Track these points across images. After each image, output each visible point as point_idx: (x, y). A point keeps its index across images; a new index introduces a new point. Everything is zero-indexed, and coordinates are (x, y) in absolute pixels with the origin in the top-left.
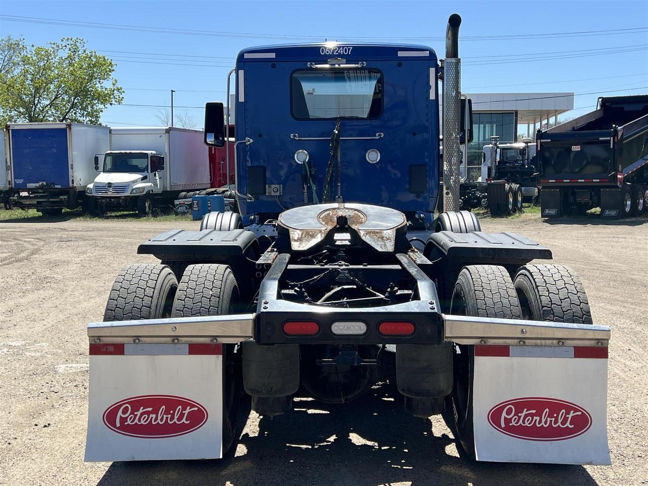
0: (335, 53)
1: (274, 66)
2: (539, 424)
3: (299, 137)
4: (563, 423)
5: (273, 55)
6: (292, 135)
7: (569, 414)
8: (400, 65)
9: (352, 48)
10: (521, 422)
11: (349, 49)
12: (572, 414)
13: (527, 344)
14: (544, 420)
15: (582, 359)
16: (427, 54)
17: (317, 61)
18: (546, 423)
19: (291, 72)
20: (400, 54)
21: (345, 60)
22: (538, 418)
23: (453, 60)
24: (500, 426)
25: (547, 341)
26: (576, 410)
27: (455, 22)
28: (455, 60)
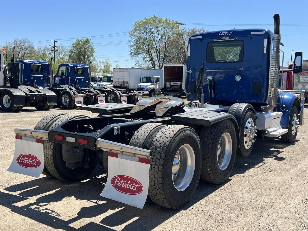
0: (225, 35)
1: (201, 41)
2: (126, 187)
3: (209, 70)
4: (134, 188)
5: (201, 37)
6: (206, 69)
7: (136, 185)
8: (251, 38)
9: (232, 32)
10: (121, 185)
11: (231, 33)
12: (137, 185)
13: (124, 154)
14: (128, 186)
15: (141, 163)
16: (264, 32)
17: (217, 38)
18: (128, 187)
19: (207, 44)
20: (252, 33)
21: (228, 37)
22: (126, 184)
23: (276, 35)
24: (114, 185)
25: (130, 154)
26: (139, 184)
27: (276, 17)
28: (277, 35)
